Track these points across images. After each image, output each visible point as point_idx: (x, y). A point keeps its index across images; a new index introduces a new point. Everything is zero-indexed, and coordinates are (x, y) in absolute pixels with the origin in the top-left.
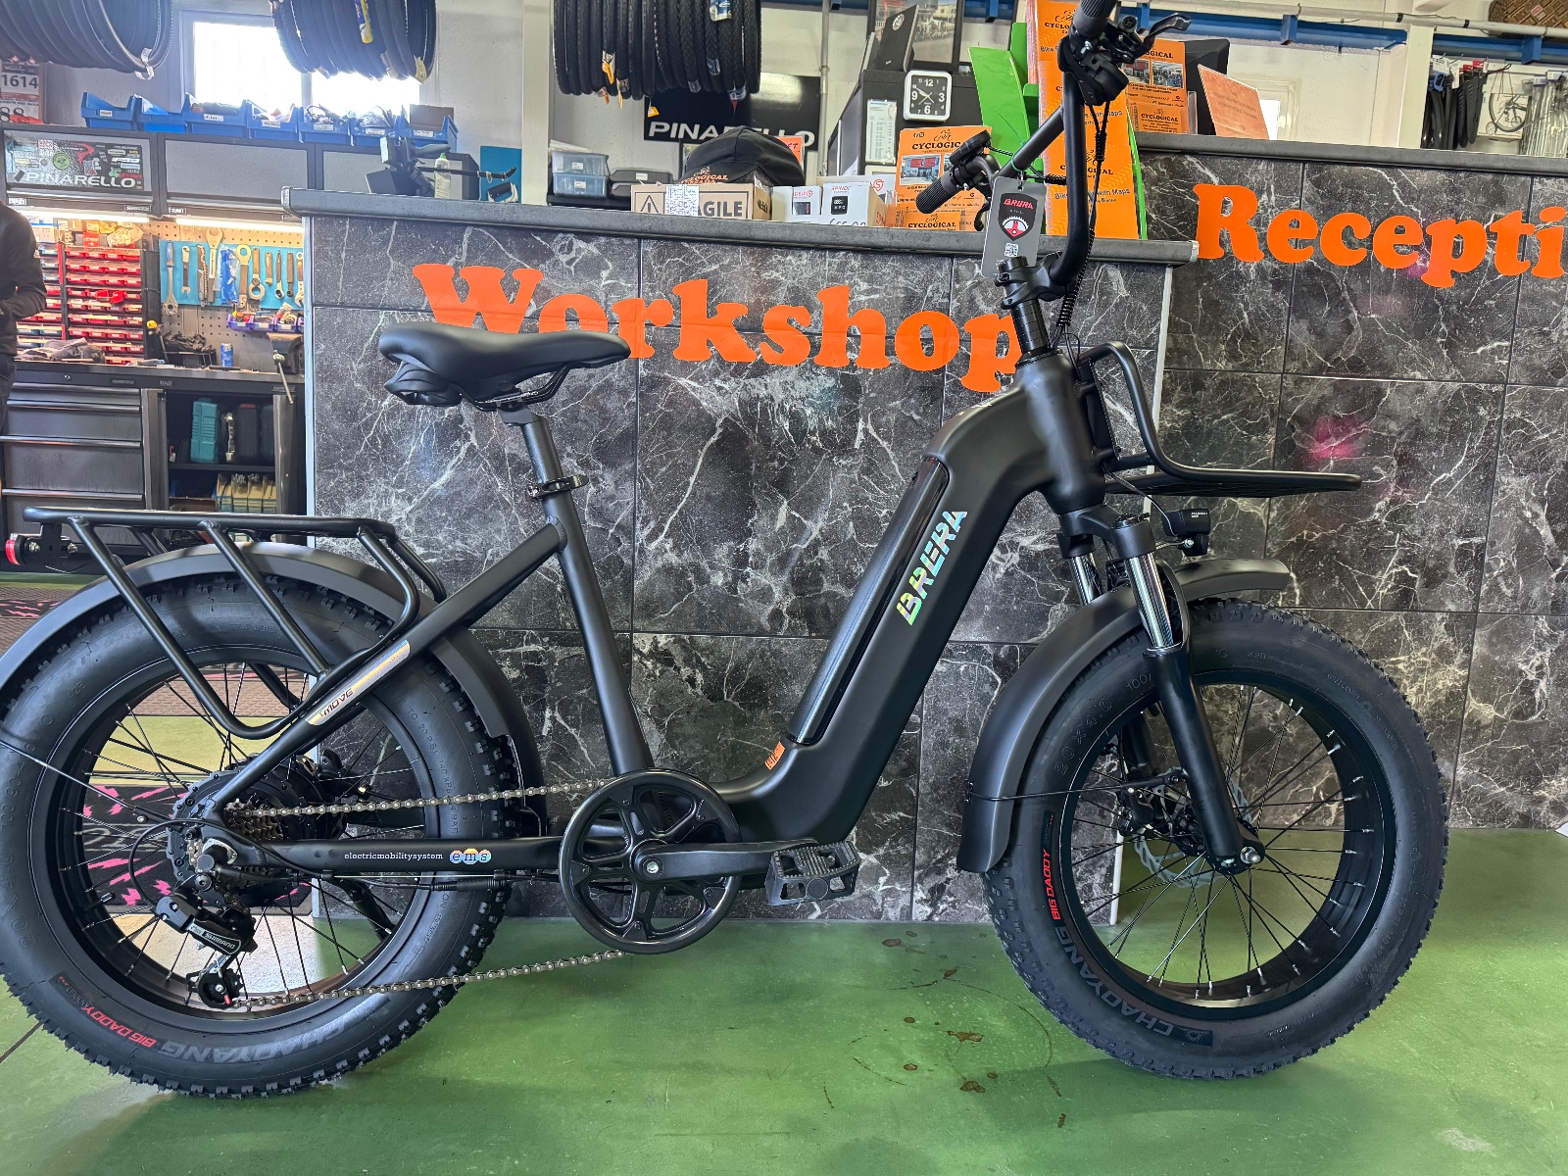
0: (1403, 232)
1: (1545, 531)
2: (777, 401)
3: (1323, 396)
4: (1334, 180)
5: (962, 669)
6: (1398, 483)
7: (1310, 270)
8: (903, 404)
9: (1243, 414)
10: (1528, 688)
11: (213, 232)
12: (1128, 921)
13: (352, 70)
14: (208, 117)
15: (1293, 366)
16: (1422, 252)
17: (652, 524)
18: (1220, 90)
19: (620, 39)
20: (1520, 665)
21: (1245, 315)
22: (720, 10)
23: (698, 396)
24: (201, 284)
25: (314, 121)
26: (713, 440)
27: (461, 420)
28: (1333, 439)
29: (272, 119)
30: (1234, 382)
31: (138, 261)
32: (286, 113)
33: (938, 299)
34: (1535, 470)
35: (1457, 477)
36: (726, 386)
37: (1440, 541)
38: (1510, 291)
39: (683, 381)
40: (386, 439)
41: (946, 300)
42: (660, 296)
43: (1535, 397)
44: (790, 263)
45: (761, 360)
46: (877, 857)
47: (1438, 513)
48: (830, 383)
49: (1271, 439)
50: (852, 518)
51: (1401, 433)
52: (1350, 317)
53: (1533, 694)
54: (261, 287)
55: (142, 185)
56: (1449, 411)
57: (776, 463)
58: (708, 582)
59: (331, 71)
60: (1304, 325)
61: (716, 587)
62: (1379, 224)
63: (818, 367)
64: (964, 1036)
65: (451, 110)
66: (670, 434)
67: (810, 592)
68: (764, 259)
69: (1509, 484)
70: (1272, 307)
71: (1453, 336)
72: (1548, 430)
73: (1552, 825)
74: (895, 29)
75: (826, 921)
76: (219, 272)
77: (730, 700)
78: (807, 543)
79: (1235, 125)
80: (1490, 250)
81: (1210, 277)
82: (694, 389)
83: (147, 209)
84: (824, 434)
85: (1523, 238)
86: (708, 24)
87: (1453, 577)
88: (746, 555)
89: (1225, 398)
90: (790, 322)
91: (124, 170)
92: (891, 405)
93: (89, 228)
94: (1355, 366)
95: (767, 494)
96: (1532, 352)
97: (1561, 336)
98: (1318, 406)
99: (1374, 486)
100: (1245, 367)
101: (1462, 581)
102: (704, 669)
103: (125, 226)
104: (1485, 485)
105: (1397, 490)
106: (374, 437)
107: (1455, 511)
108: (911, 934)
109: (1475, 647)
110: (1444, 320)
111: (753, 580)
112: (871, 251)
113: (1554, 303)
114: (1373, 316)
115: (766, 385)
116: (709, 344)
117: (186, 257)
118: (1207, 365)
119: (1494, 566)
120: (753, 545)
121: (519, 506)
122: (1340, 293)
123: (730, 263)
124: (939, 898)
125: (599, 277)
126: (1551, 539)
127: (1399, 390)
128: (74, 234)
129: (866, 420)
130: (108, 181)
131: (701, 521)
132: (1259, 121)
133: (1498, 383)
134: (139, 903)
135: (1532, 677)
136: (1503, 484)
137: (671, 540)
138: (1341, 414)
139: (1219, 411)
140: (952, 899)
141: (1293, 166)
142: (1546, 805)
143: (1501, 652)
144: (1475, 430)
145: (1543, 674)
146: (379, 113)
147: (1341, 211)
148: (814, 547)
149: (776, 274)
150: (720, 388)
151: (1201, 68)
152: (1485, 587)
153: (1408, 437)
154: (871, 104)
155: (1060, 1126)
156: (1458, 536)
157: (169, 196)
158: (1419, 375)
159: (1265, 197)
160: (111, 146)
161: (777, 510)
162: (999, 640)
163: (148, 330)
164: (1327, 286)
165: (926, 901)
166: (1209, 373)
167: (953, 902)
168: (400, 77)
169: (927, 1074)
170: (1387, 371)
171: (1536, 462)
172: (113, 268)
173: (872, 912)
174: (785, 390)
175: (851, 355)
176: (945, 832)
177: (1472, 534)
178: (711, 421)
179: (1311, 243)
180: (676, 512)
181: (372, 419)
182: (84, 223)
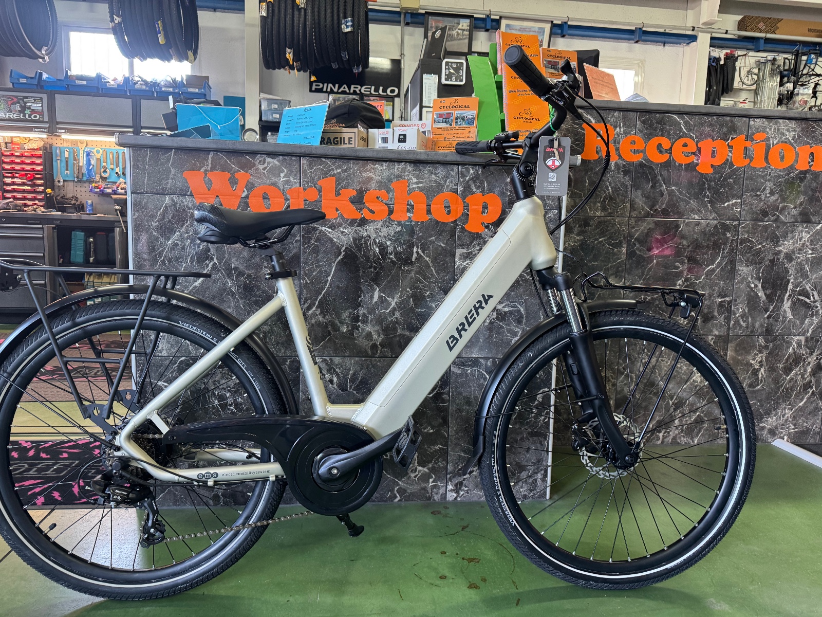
0: (687, 146)
1: (761, 294)
2: (372, 238)
3: (650, 229)
4: (652, 121)
5: (469, 371)
6: (688, 271)
7: (641, 165)
8: (436, 239)
9: (610, 238)
10: (755, 372)
11: (82, 142)
12: (556, 497)
13: (154, 57)
14: (78, 82)
15: (634, 214)
16: (696, 155)
17: (309, 302)
18: (595, 76)
19: (295, 41)
20: (751, 361)
21: (610, 188)
22: (347, 27)
23: (332, 236)
24: (75, 169)
25: (135, 84)
26: (340, 258)
27: (209, 250)
28: (655, 249)
29: (112, 83)
30: (605, 222)
31: (40, 157)
32: (120, 79)
33: (452, 186)
34: (755, 264)
35: (717, 267)
36: (346, 231)
37: (710, 300)
38: (741, 174)
39: (324, 229)
40: (170, 261)
41: (456, 187)
42: (311, 186)
43: (755, 227)
44: (378, 169)
45: (364, 217)
46: (428, 469)
47: (708, 286)
48: (399, 229)
49: (624, 250)
50: (412, 296)
51: (689, 246)
52: (662, 188)
53: (758, 375)
54: (107, 170)
55: (43, 118)
56: (712, 235)
57: (372, 269)
58: (339, 330)
59: (144, 58)
60: (639, 193)
61: (343, 333)
62: (675, 142)
63: (393, 221)
64: (471, 560)
65: (207, 78)
66: (318, 255)
67: (392, 334)
68: (364, 167)
69: (742, 270)
70: (623, 184)
71: (713, 198)
72: (761, 243)
73: (769, 441)
74: (436, 37)
75: (403, 503)
76: (85, 162)
77: (351, 390)
78: (389, 310)
79: (602, 93)
80: (730, 154)
81: (592, 169)
82: (329, 233)
83: (46, 131)
84: (397, 254)
85: (746, 148)
86: (341, 33)
87: (716, 318)
88: (358, 316)
89: (601, 230)
90: (378, 198)
91: (33, 110)
92: (430, 239)
93: (14, 140)
94: (665, 213)
95: (368, 285)
96: (751, 205)
97: (766, 197)
98: (647, 233)
99: (677, 272)
100: (610, 215)
101: (721, 319)
102: (337, 374)
103: (34, 139)
104: (730, 271)
105: (688, 275)
106: (164, 260)
107: (716, 284)
108: (446, 508)
109: (728, 353)
110: (708, 190)
111: (362, 329)
112: (417, 162)
113: (762, 180)
114: (673, 188)
115: (366, 230)
116: (337, 210)
117: (67, 155)
118: (591, 214)
119: (736, 312)
120: (362, 311)
121: (240, 293)
122: (656, 177)
123: (347, 169)
124: (460, 488)
125: (280, 176)
126: (764, 297)
127: (687, 225)
128: (6, 143)
129: (417, 247)
130: (24, 116)
131: (335, 300)
132: (614, 90)
133: (736, 220)
134: (44, 504)
135: (757, 367)
136: (740, 270)
137: (319, 309)
138: (659, 237)
139: (598, 237)
140: (467, 489)
141: (631, 114)
142: (765, 432)
143: (741, 355)
144: (725, 244)
145: (762, 365)
146: (169, 79)
147: (656, 136)
148: (393, 311)
149: (371, 174)
150: (343, 232)
151: (585, 64)
152: (732, 322)
153: (692, 248)
154: (425, 76)
155: (517, 605)
156: (718, 297)
157: (58, 123)
158: (696, 217)
159: (618, 129)
160: (26, 97)
161: (373, 293)
162: (486, 356)
163: (47, 194)
164: (650, 173)
165: (454, 490)
166: (592, 218)
167: (467, 490)
168: (180, 61)
169: (451, 580)
170: (681, 215)
171: (755, 258)
172: (28, 161)
173: (426, 497)
174: (376, 232)
175: (409, 215)
176: (463, 455)
177: (726, 296)
178: (339, 248)
179: (642, 151)
180: (322, 295)
181: (163, 251)
182: (12, 138)
